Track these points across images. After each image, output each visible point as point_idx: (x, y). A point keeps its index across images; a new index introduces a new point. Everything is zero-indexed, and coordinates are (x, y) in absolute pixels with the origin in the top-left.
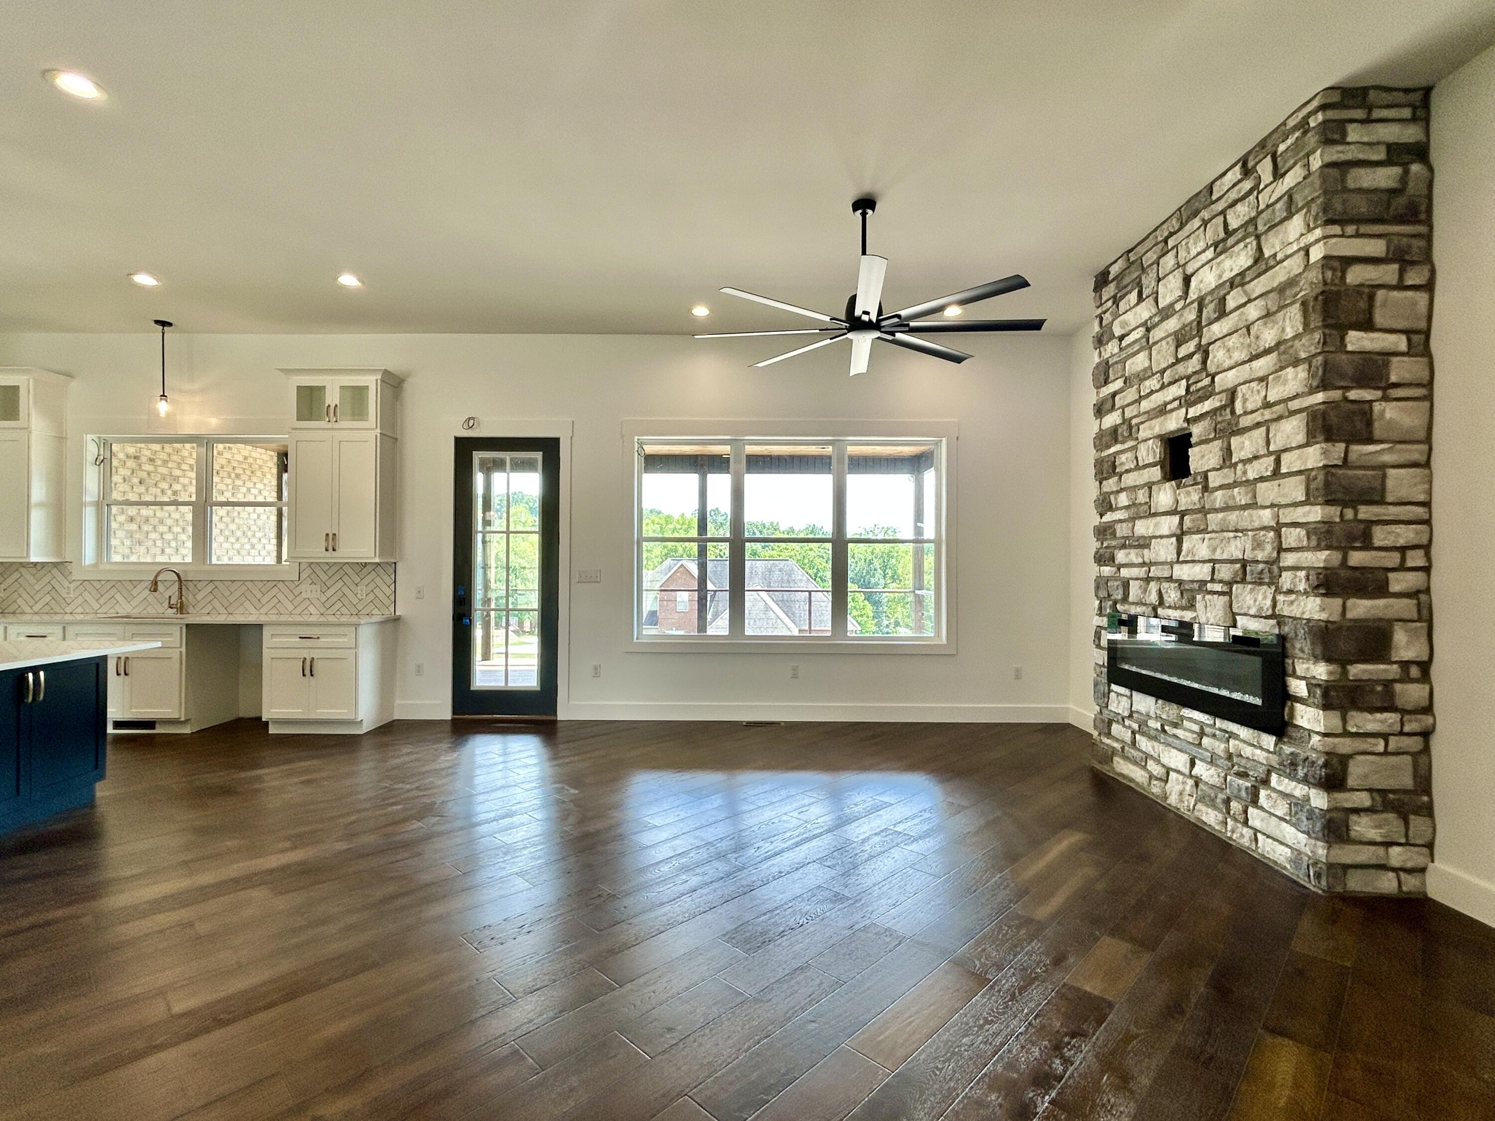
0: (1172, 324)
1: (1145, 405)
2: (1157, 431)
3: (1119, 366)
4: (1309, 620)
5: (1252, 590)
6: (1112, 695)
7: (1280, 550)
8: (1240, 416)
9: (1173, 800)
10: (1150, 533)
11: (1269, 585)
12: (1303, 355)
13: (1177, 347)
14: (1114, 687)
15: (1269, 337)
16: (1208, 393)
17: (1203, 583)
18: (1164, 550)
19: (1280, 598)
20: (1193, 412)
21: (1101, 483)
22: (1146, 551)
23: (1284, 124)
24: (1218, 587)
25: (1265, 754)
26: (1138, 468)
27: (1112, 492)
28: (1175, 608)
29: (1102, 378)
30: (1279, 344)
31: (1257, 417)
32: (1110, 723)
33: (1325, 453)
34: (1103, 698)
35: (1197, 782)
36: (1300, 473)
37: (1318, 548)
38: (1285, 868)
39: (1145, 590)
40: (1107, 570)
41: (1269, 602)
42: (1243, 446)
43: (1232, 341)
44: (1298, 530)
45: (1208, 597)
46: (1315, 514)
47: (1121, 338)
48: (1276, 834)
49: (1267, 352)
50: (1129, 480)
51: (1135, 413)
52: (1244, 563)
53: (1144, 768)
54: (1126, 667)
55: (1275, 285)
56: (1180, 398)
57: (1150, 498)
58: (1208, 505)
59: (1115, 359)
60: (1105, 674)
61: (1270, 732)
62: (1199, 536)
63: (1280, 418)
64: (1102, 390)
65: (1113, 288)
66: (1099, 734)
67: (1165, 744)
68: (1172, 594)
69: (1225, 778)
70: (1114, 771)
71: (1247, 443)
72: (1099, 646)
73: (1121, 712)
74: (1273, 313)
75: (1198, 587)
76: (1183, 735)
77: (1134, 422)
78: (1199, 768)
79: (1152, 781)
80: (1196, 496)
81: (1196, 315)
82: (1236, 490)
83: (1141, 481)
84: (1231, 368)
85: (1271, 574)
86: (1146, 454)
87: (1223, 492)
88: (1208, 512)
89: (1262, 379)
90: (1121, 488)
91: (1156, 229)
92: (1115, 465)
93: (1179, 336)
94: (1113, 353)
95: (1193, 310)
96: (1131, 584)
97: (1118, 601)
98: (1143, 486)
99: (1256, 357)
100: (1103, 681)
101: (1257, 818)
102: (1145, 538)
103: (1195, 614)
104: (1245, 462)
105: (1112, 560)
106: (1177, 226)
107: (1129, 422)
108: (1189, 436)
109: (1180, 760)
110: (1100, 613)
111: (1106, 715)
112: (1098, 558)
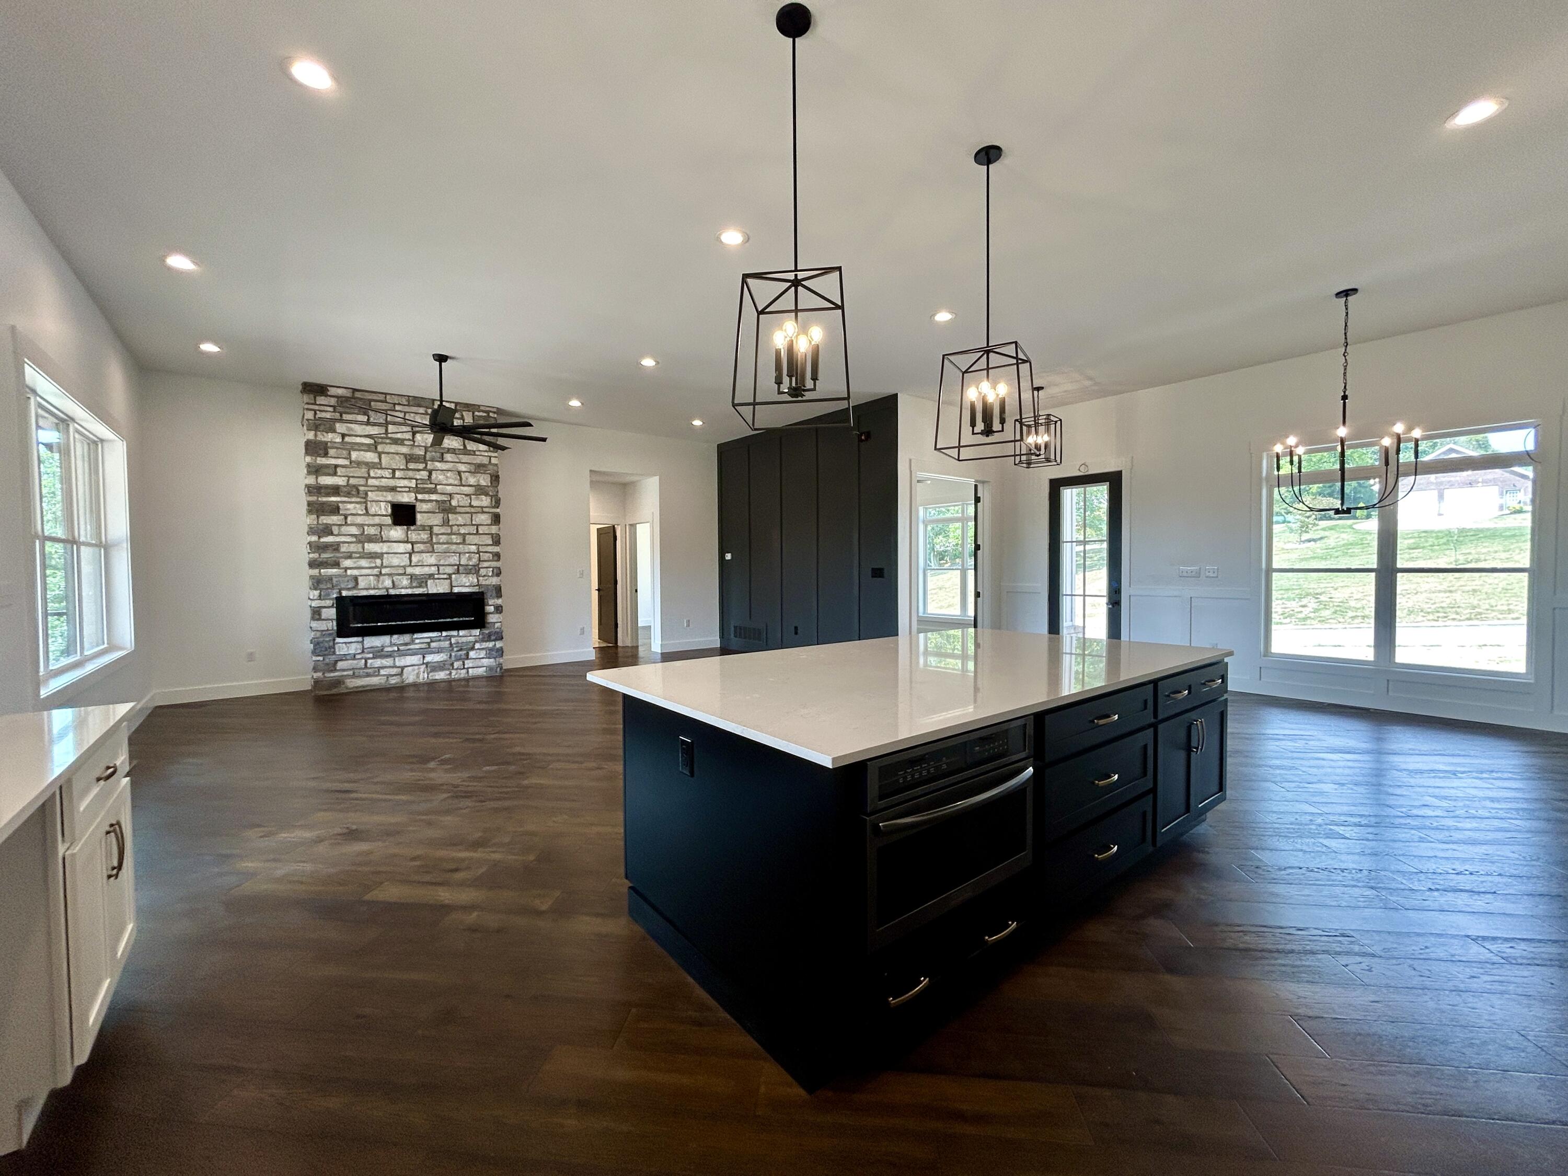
0: (403, 450)
1: (371, 482)
2: (389, 498)
3: (345, 453)
4: (494, 585)
5: (465, 577)
6: (336, 646)
7: (480, 560)
8: (455, 507)
9: (410, 680)
10: (385, 550)
11: (473, 574)
12: (491, 494)
13: (407, 462)
14: (338, 640)
15: (472, 480)
16: (434, 491)
17: (430, 575)
18: (398, 560)
19: (481, 578)
21: (318, 517)
22: (378, 562)
23: (479, 406)
24: (445, 576)
25: (474, 637)
26: (367, 513)
27: (334, 525)
28: (407, 588)
29: (321, 452)
30: (477, 485)
31: (468, 509)
32: (336, 662)
34: (324, 649)
35: (427, 664)
36: (488, 534)
37: (497, 561)
38: (482, 675)
39: (378, 581)
40: (329, 571)
41: (476, 580)
42: (457, 519)
43: (449, 474)
44: (488, 554)
45: (436, 581)
46: (496, 549)
47: (343, 436)
48: (480, 664)
49: (470, 486)
50: (353, 520)
51: (361, 483)
52: (459, 565)
53: (379, 675)
54: (358, 625)
55: (474, 462)
56: (409, 488)
57: (381, 532)
58: (434, 540)
59: (336, 445)
60: (330, 634)
61: (477, 628)
62: (428, 554)
63: (478, 513)
64: (319, 459)
65: (333, 401)
66: (323, 674)
67: (400, 656)
68: (405, 582)
69: (451, 655)
70: (347, 688)
71: (460, 518)
72: (320, 619)
73: (351, 652)
74: (474, 473)
75: (427, 577)
76: (417, 647)
77: (361, 488)
78: (429, 658)
79: (390, 678)
80: (424, 536)
81: (422, 453)
82: (453, 537)
83: (371, 522)
84: (448, 485)
85: (475, 570)
86: (377, 509)
87: (445, 536)
88: (435, 543)
89: (466, 495)
90: (346, 523)
91: (386, 394)
92: (338, 508)
93: (408, 457)
94: (334, 440)
95: (420, 450)
96: (360, 579)
97: (344, 589)
98: (373, 525)
99: (464, 486)
100: (327, 639)
101: (468, 664)
102: (377, 553)
103: (425, 589)
104: (458, 525)
105: (336, 564)
106: (406, 403)
107: (356, 487)
108: (414, 507)
109: (413, 659)
110: (321, 597)
111: (331, 658)
112: (314, 564)
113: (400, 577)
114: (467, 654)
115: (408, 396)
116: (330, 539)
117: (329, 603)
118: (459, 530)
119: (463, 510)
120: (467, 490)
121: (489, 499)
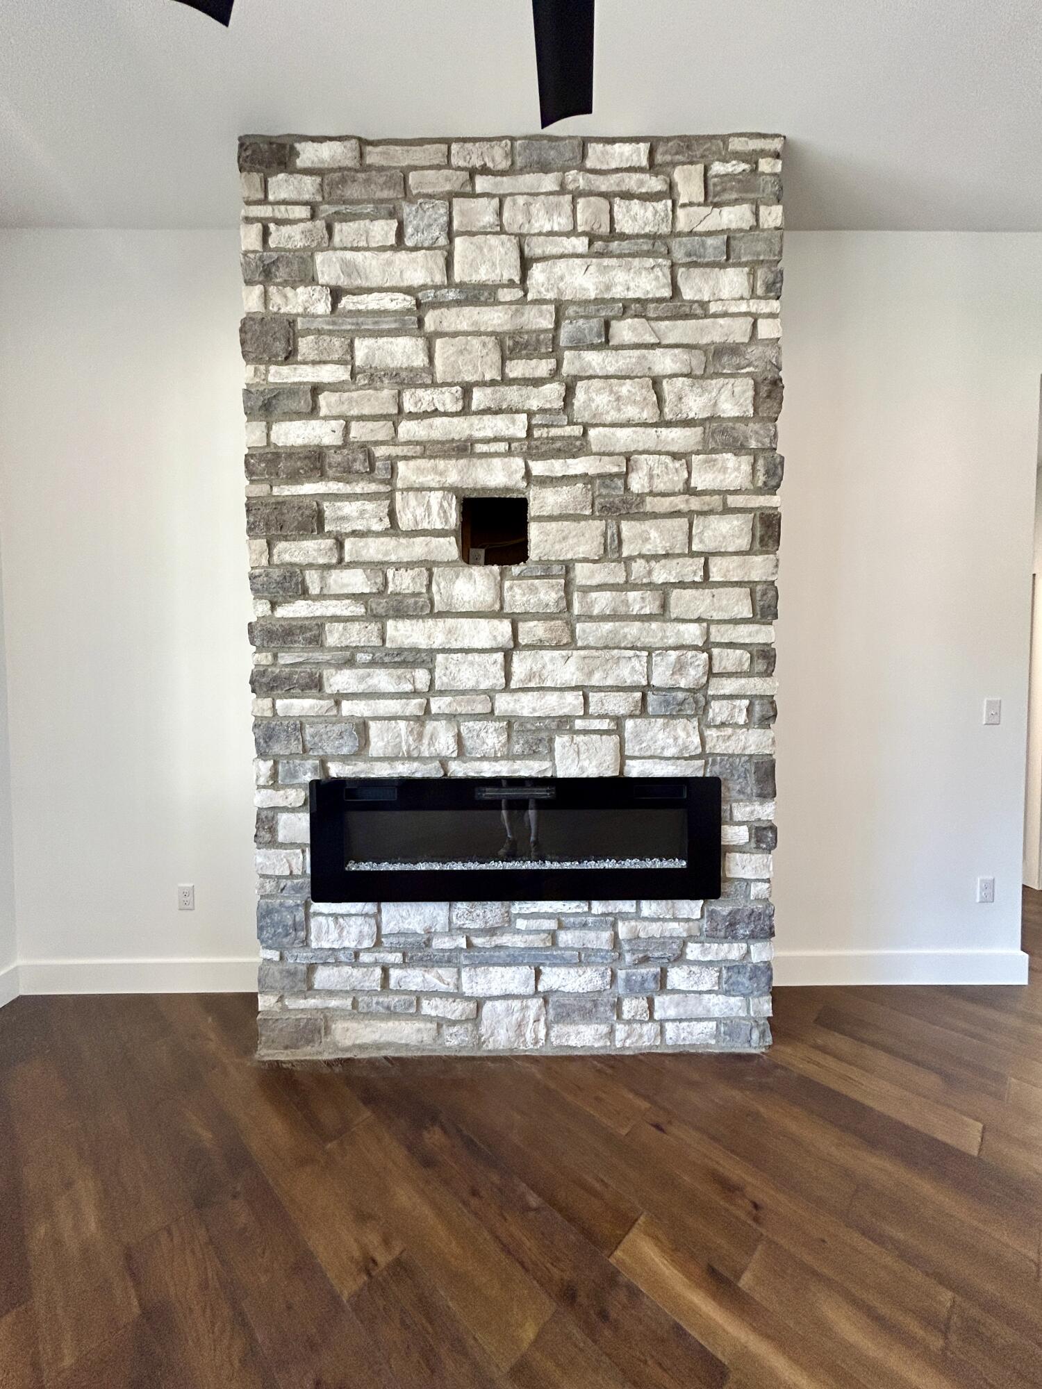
0: (494, 318)
1: (407, 429)
2: (453, 478)
3: (334, 341)
4: (751, 756)
5: (665, 726)
6: (313, 923)
7: (710, 673)
8: (641, 496)
9: (499, 1043)
10: (438, 642)
11: (689, 717)
12: (753, 444)
13: (504, 358)
14: (318, 907)
15: (695, 405)
16: (579, 448)
17: (567, 719)
18: (474, 671)
19: (711, 733)
21: (270, 545)
22: (421, 676)
23: (725, 139)
24: (605, 725)
25: (685, 925)
26: (394, 528)
27: (310, 566)
28: (496, 759)
29: (279, 347)
30: (710, 419)
31: (680, 503)
32: (311, 968)
34: (289, 932)
35: (546, 997)
36: (739, 584)
38: (708, 1046)
39: (420, 736)
40: (296, 706)
41: (697, 740)
42: (646, 536)
43: (626, 388)
44: (738, 652)
45: (579, 739)
47: (336, 294)
48: (700, 1012)
49: (687, 423)
50: (370, 550)
51: (381, 436)
52: (645, 690)
53: (417, 1015)
54: (365, 867)
55: (704, 341)
56: (510, 440)
57: (429, 586)
58: (577, 609)
59: (318, 324)
60: (297, 889)
61: (693, 896)
62: (556, 653)
63: (711, 512)
64: (273, 368)
65: (308, 187)
66: (281, 999)
67: (474, 966)
68: (490, 738)
69: (614, 976)
70: (337, 1048)
71: (654, 534)
72: (273, 843)
73: (346, 944)
74: (702, 377)
75: (554, 725)
76: (518, 941)
77: (380, 452)
78: (553, 978)
79: (447, 1031)
80: (548, 594)
81: (548, 323)
82: (632, 595)
83: (405, 556)
84: (622, 425)
85: (694, 704)
86: (420, 512)
87: (608, 595)
88: (579, 618)
89: (675, 456)
90: (341, 560)
91: (448, 142)
92: (319, 517)
93: (509, 343)
94: (312, 310)
95: (541, 313)
96: (374, 727)
97: (334, 758)
98: (409, 565)
99: (669, 424)
100: (290, 902)
101: (665, 1006)
102: (418, 651)
103: (547, 764)
104: (647, 557)
105: (314, 685)
106: (504, 164)
107: (366, 448)
108: (522, 504)
109: (514, 979)
110: (274, 781)
111: (298, 959)
112: (263, 683)
113: (478, 725)
114: (662, 978)
115: (513, 139)
116: (297, 610)
117: (297, 796)
118: (650, 573)
119: (664, 504)
121: (745, 462)
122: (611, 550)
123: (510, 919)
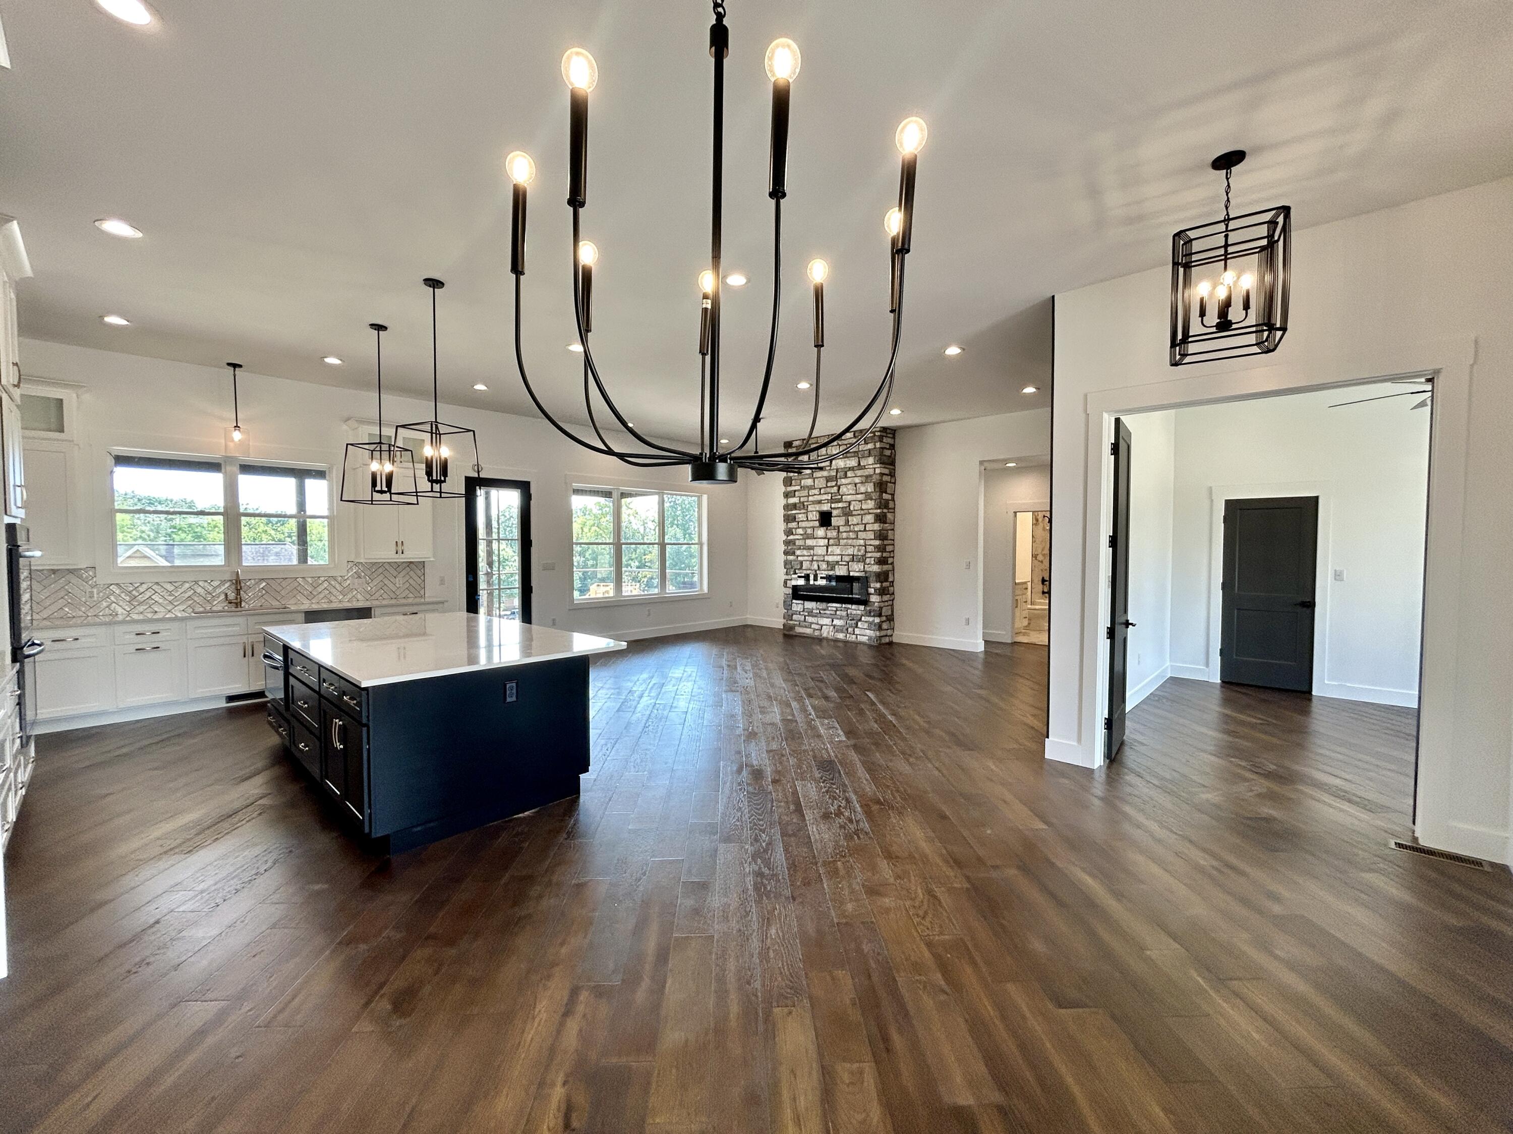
0: (825, 473)
1: (811, 498)
2: (817, 509)
3: (799, 481)
4: (875, 572)
5: (856, 563)
6: (792, 605)
7: (866, 552)
8: (852, 510)
9: (825, 635)
10: (813, 544)
11: (861, 562)
13: (827, 482)
14: (794, 601)
15: (863, 489)
16: (840, 501)
17: (837, 562)
18: (821, 551)
19: (866, 566)
20: (833, 506)
21: (788, 524)
22: (812, 551)
24: (844, 563)
25: (860, 612)
27: (793, 528)
28: (825, 570)
29: (789, 484)
30: (865, 492)
31: (859, 512)
32: (792, 615)
33: (880, 526)
34: (788, 606)
35: (834, 626)
36: (872, 531)
37: (878, 552)
38: (865, 642)
39: (812, 565)
40: (791, 558)
41: (863, 567)
42: (853, 520)
43: (849, 487)
45: (842, 567)
46: (877, 542)
48: (864, 634)
49: (862, 493)
50: (802, 524)
51: (806, 500)
52: (853, 555)
53: (811, 628)
54: (802, 593)
55: (864, 475)
56: (828, 500)
57: (813, 532)
58: (840, 537)
59: (795, 478)
60: (790, 597)
61: (862, 605)
62: (836, 547)
64: (788, 488)
66: (787, 621)
67: (821, 617)
68: (824, 566)
69: (847, 622)
70: (796, 633)
71: (855, 519)
72: (786, 587)
73: (798, 610)
75: (835, 563)
76: (830, 612)
77: (805, 504)
79: (815, 631)
80: (835, 533)
81: (835, 474)
82: (851, 533)
83: (810, 525)
84: (849, 495)
85: (863, 559)
86: (812, 516)
87: (846, 533)
88: (840, 539)
89: (859, 501)
90: (799, 527)
91: (817, 438)
92: (795, 518)
95: (834, 472)
97: (797, 569)
98: (810, 528)
100: (789, 600)
101: (857, 631)
102: (811, 546)
103: (834, 572)
104: (854, 525)
105: (793, 553)
107: (803, 503)
108: (831, 513)
109: (827, 621)
110: (787, 574)
111: (790, 612)
112: (786, 553)
113: (821, 563)
114: (857, 624)
115: (829, 435)
116: (791, 537)
118: (854, 528)
119: (856, 513)
120: (860, 497)
122: (847, 523)
123: (828, 607)
